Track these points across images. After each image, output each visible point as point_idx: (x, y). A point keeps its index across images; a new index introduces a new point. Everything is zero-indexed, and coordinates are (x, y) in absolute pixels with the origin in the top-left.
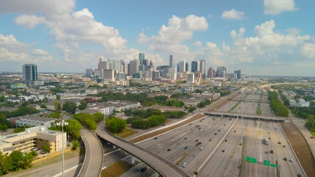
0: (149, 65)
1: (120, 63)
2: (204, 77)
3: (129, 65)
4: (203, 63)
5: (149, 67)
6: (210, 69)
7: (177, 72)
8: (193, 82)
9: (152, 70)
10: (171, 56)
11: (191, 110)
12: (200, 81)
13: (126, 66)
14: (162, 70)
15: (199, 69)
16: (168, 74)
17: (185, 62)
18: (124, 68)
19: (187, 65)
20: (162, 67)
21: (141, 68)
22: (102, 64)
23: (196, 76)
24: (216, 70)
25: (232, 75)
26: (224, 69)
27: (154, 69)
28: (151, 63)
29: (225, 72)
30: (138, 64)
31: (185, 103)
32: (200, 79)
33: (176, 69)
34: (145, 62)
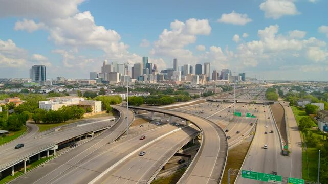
0: (153, 68)
1: (124, 66)
2: (208, 79)
3: (133, 68)
4: (208, 66)
5: (153, 71)
6: (215, 72)
7: (182, 75)
8: (198, 83)
9: (156, 73)
10: (175, 60)
11: (195, 97)
12: (204, 83)
13: (130, 69)
14: (167, 74)
15: (203, 72)
16: (172, 78)
17: (189, 65)
18: (128, 71)
19: (191, 68)
20: (166, 71)
21: (145, 71)
22: (106, 68)
23: (201, 77)
24: (220, 74)
25: (236, 78)
26: (228, 71)
27: (158, 72)
28: (155, 67)
29: (229, 74)
30: (142, 68)
31: (190, 93)
32: (204, 80)
33: (180, 72)
34: (149, 65)
